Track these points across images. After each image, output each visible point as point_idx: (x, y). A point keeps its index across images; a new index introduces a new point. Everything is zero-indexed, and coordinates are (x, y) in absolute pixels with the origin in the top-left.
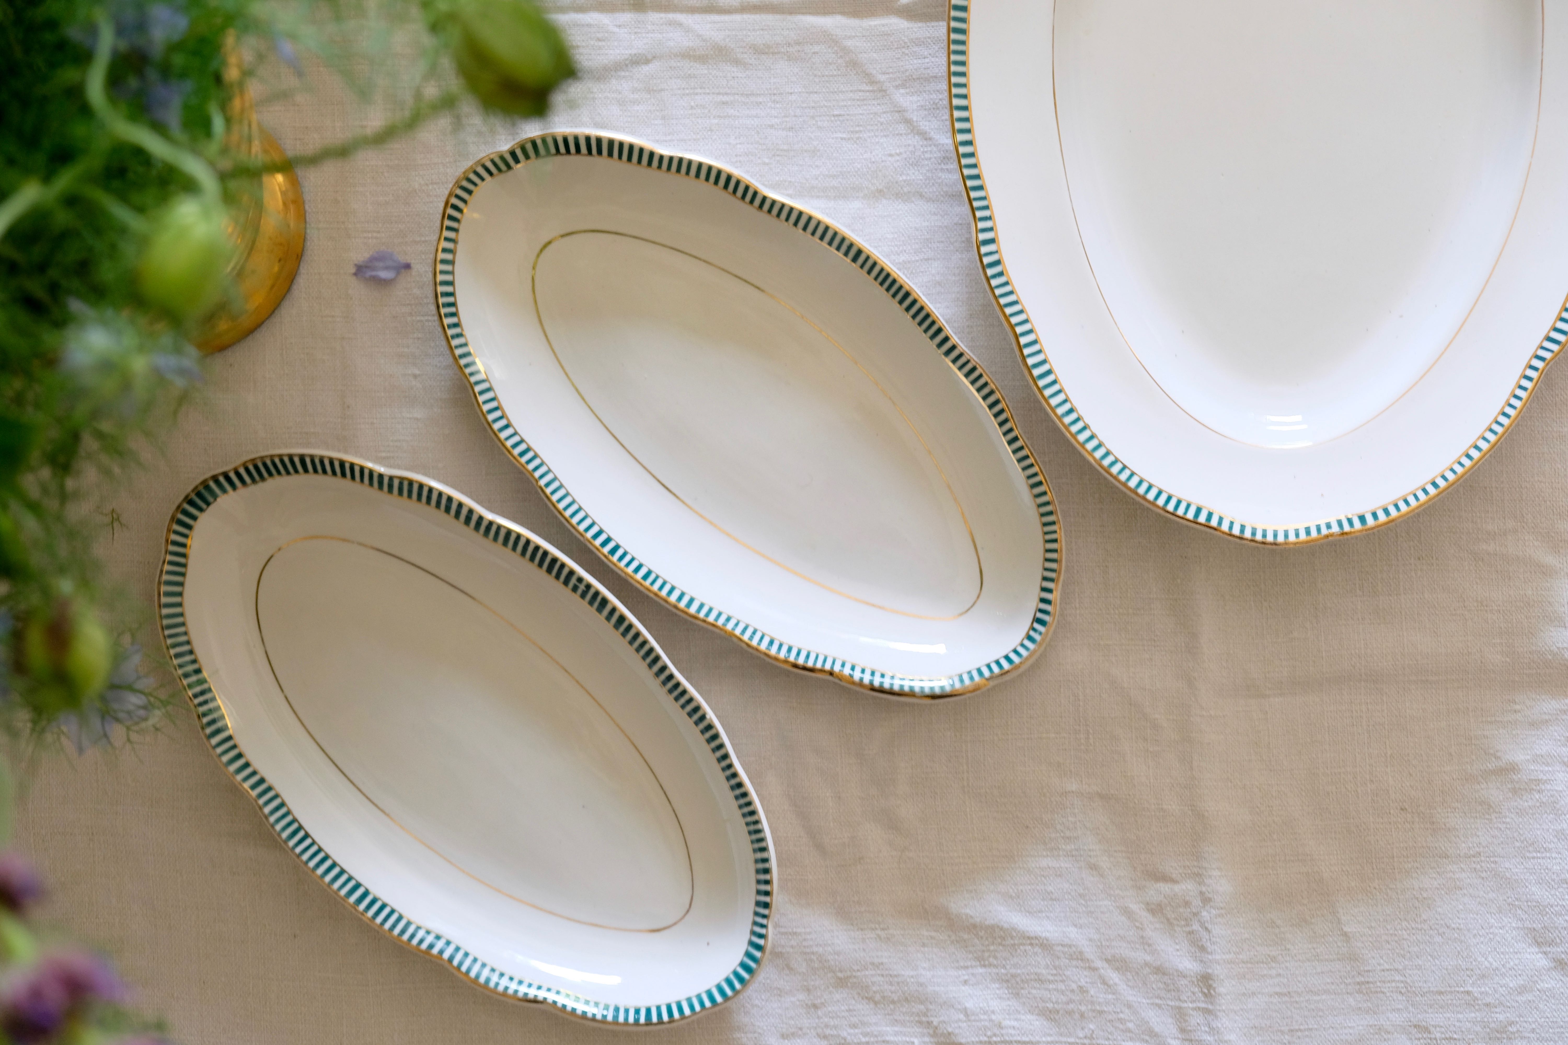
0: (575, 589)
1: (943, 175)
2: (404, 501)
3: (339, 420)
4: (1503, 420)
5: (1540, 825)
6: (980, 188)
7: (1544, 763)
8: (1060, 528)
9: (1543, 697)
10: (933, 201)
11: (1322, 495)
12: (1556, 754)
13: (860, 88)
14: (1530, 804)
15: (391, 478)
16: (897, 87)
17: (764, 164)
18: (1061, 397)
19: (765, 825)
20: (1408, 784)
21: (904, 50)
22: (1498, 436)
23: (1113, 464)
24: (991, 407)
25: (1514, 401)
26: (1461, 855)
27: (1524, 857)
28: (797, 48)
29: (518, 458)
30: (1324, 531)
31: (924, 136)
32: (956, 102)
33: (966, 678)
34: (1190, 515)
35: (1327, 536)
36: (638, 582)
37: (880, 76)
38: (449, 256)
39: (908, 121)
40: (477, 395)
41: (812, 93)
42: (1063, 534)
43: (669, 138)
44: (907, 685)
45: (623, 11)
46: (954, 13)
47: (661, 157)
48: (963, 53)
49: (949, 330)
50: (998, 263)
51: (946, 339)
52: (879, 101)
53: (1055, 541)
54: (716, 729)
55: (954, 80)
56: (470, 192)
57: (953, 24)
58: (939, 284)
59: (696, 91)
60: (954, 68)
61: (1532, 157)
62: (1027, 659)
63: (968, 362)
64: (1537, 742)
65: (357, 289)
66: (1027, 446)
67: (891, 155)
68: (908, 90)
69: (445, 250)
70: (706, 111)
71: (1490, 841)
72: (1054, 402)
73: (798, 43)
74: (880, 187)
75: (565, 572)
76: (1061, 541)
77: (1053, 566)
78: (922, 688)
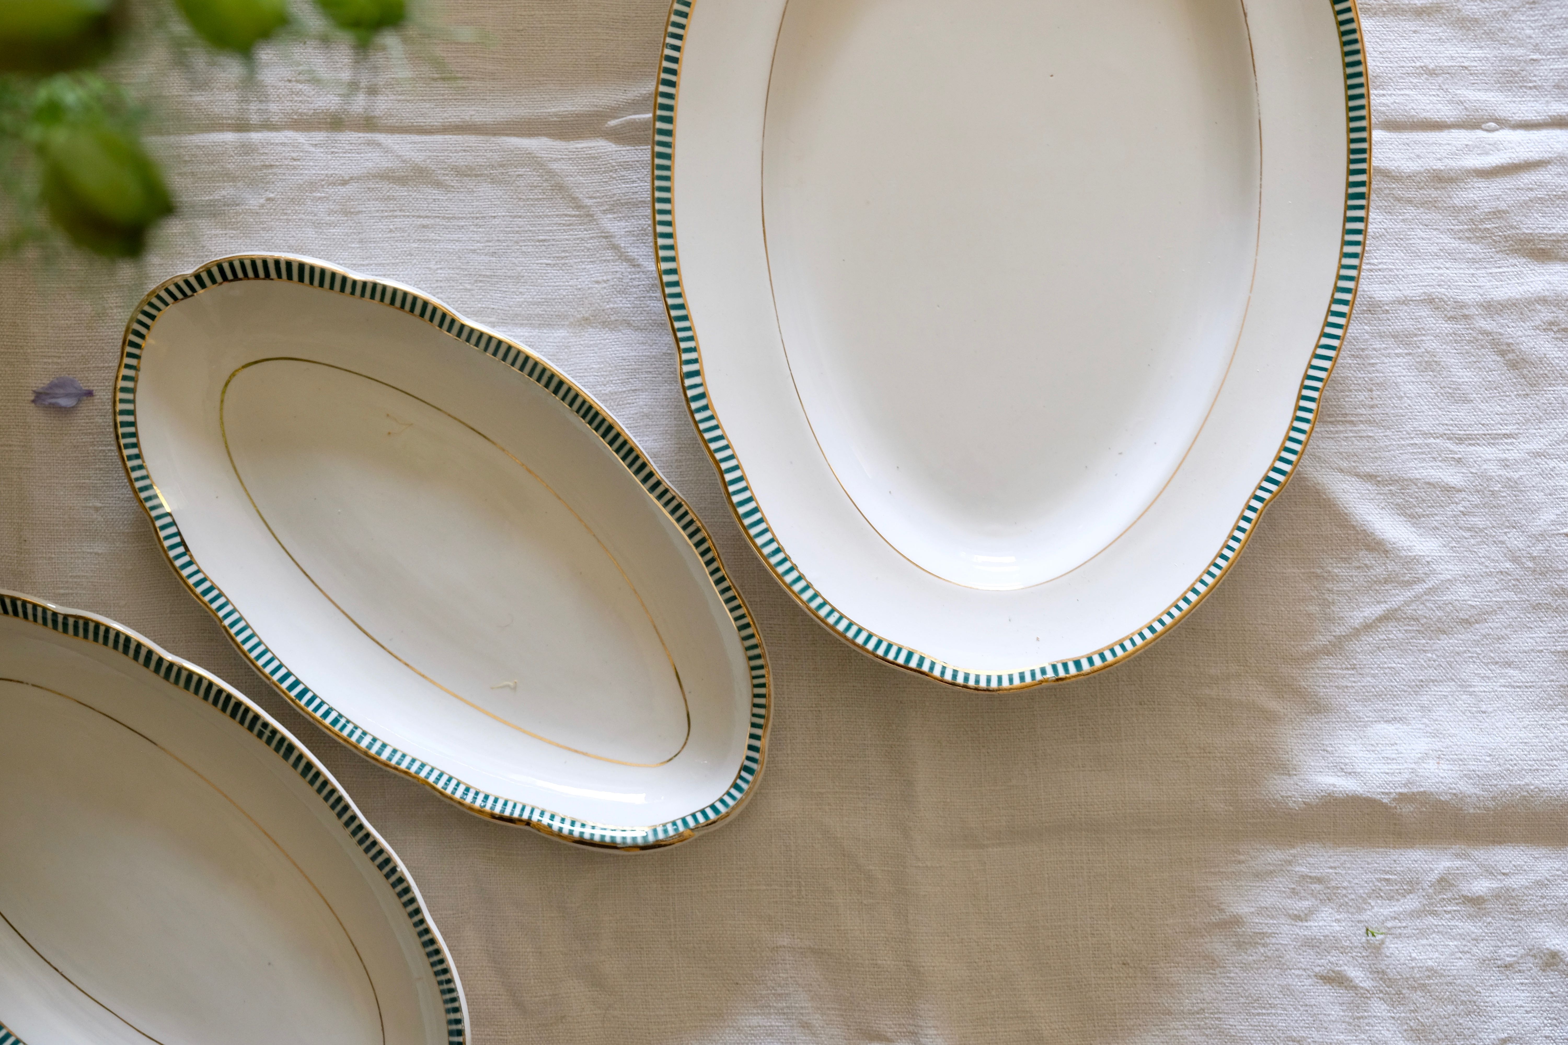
0: (260, 735)
1: (651, 304)
2: (79, 641)
3: (15, 555)
4: (1221, 562)
5: (1265, 980)
6: (685, 318)
7: (1268, 916)
8: (768, 673)
9: (1268, 847)
10: (641, 330)
11: (1038, 639)
12: (1280, 906)
13: (566, 212)
14: (1254, 958)
15: (66, 617)
16: (604, 212)
17: (466, 290)
18: (767, 536)
19: (458, 984)
20: (1130, 938)
21: (611, 174)
22: (1216, 579)
23: (821, 606)
24: (697, 545)
25: (1232, 543)
26: (1185, 1011)
27: (1248, 1014)
28: (501, 170)
29: (201, 597)
30: (1039, 677)
31: (632, 262)
32: (660, 229)
33: (670, 828)
34: (901, 660)
35: (1041, 682)
36: (327, 728)
37: (587, 201)
38: (130, 384)
39: (615, 247)
40: (158, 530)
41: (515, 217)
42: (771, 679)
43: (366, 262)
44: (608, 835)
45: (320, 129)
46: (658, 138)
47: (354, 282)
48: (667, 178)
49: (654, 466)
50: (702, 396)
51: (651, 475)
52: (585, 227)
53: (763, 685)
54: (408, 882)
55: (658, 206)
56: (153, 317)
57: (658, 149)
58: (647, 416)
59: (396, 214)
60: (658, 194)
61: (1251, 292)
62: (733, 808)
63: (673, 498)
64: (1262, 894)
65: (36, 417)
66: (734, 587)
67: (597, 282)
68: (615, 216)
69: (125, 378)
70: (406, 234)
71: (1214, 997)
72: (760, 541)
73: (502, 166)
74: (586, 315)
75: (250, 716)
76: (769, 686)
77: (762, 711)
78: (624, 838)
